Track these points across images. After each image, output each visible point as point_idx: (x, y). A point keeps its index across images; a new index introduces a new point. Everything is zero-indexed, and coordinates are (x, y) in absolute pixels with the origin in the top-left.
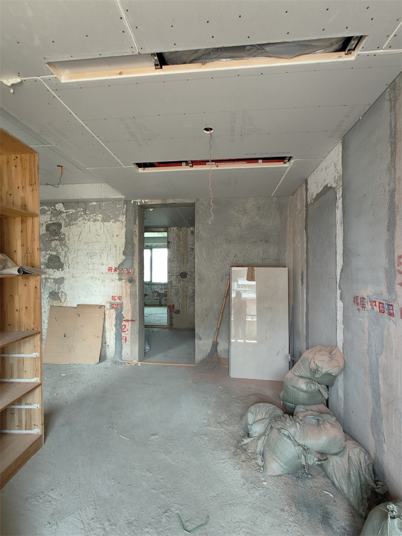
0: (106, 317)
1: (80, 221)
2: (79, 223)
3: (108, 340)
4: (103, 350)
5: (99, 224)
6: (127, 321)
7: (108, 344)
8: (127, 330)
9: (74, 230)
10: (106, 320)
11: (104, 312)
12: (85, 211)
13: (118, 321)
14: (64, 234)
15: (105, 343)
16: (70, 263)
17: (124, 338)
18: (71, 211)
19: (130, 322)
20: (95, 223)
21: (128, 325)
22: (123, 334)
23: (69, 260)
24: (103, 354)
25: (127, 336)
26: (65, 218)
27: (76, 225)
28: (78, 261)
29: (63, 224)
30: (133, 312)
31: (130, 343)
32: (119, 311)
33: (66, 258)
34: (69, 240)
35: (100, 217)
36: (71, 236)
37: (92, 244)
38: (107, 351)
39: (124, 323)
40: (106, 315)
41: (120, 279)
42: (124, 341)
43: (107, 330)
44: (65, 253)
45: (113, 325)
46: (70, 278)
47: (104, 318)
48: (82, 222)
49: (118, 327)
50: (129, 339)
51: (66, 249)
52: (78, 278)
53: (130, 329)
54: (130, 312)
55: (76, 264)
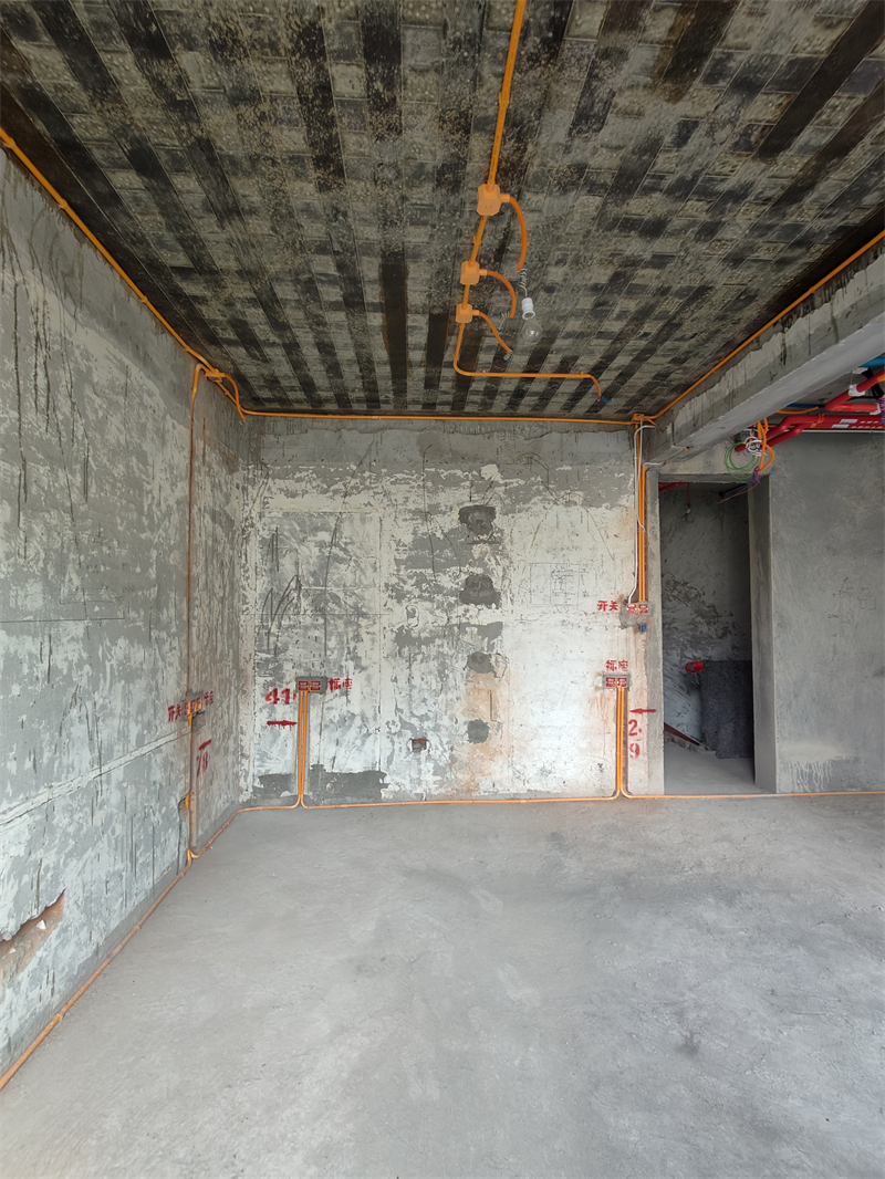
1: (536, 504)
2: (535, 508)
5: (576, 511)
6: (638, 711)
7: (601, 761)
8: (640, 730)
9: (523, 521)
12: (546, 483)
14: (501, 531)
16: (515, 591)
17: (634, 748)
18: (515, 482)
19: (645, 714)
20: (569, 509)
21: (642, 720)
22: (631, 740)
23: (512, 587)
25: (640, 744)
26: (502, 495)
27: (527, 510)
28: (533, 587)
29: (497, 509)
30: (651, 694)
31: (646, 758)
33: (506, 582)
34: (512, 543)
35: (578, 496)
36: (516, 535)
37: (561, 554)
39: (632, 716)
41: (624, 626)
42: (632, 754)
44: (504, 570)
45: (611, 721)
46: (515, 623)
48: (540, 506)
49: (620, 725)
50: (643, 747)
51: (505, 562)
52: (534, 623)
53: (645, 729)
54: (645, 694)
55: (528, 595)
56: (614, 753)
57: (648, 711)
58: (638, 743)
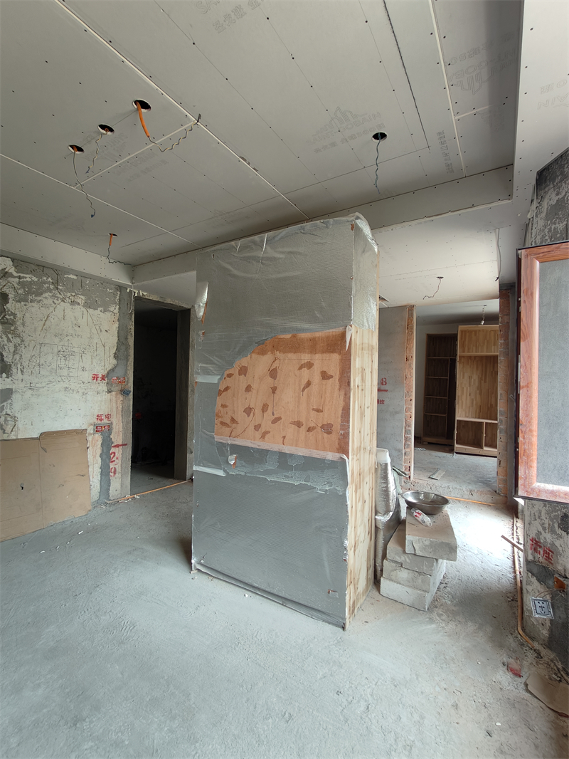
1: (47, 298)
2: (45, 302)
3: (91, 478)
5: (79, 310)
6: (117, 446)
9: (35, 310)
10: (89, 450)
11: (85, 439)
12: (56, 283)
13: (105, 448)
14: (14, 315)
16: (25, 364)
17: (113, 470)
18: (28, 278)
19: (121, 447)
20: (74, 307)
21: (119, 451)
22: (112, 465)
23: (23, 360)
25: (116, 466)
26: (16, 286)
27: (38, 302)
28: (42, 362)
29: (10, 296)
30: (125, 435)
31: (120, 475)
32: (107, 434)
33: (17, 357)
34: (24, 325)
35: (81, 299)
36: (27, 319)
37: (67, 338)
39: (113, 450)
40: (88, 443)
41: (109, 391)
42: (112, 474)
43: (89, 463)
44: (15, 346)
45: (98, 455)
46: (25, 389)
48: (50, 301)
49: (104, 457)
50: (118, 469)
51: (18, 341)
52: (41, 390)
53: (120, 459)
54: (121, 434)
55: (37, 368)
56: (99, 476)
57: (123, 445)
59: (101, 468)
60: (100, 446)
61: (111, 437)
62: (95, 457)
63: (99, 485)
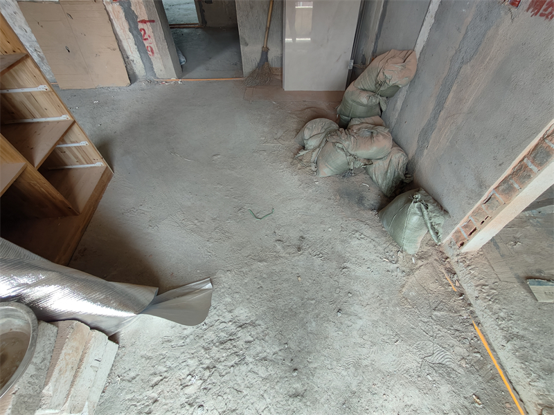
0: (112, 17)
3: (129, 53)
4: (128, 67)
6: (144, 22)
7: (131, 58)
8: (149, 36)
10: (114, 22)
11: (106, 9)
13: (131, 22)
15: (128, 58)
17: (149, 49)
19: (148, 24)
21: (148, 28)
22: (147, 44)
24: (131, 72)
25: (152, 45)
30: (147, 7)
31: (159, 56)
32: (126, 5)
38: (135, 69)
39: (141, 26)
40: (110, 14)
42: (150, 53)
43: (121, 38)
45: (127, 30)
47: (110, 20)
49: (135, 32)
50: (155, 49)
53: (152, 35)
54: (143, 8)
56: (138, 53)
57: (150, 21)
58: (151, 45)
59: (136, 44)
60: (124, 19)
61: (133, 8)
62: (124, 31)
63: (141, 62)
